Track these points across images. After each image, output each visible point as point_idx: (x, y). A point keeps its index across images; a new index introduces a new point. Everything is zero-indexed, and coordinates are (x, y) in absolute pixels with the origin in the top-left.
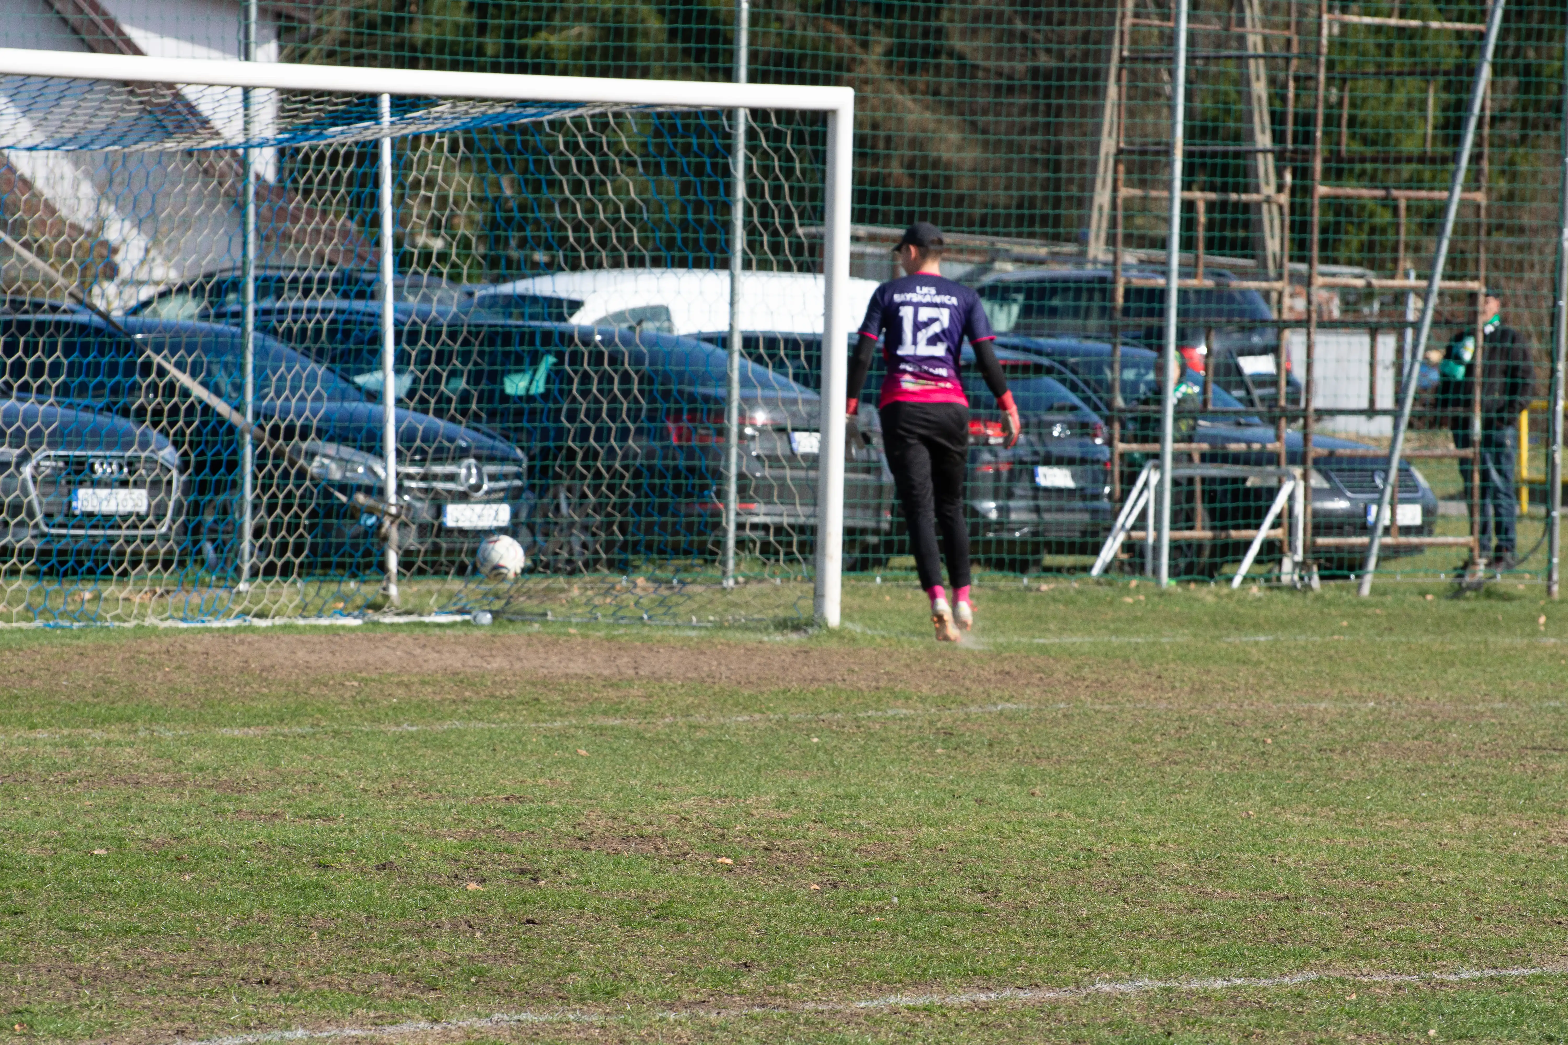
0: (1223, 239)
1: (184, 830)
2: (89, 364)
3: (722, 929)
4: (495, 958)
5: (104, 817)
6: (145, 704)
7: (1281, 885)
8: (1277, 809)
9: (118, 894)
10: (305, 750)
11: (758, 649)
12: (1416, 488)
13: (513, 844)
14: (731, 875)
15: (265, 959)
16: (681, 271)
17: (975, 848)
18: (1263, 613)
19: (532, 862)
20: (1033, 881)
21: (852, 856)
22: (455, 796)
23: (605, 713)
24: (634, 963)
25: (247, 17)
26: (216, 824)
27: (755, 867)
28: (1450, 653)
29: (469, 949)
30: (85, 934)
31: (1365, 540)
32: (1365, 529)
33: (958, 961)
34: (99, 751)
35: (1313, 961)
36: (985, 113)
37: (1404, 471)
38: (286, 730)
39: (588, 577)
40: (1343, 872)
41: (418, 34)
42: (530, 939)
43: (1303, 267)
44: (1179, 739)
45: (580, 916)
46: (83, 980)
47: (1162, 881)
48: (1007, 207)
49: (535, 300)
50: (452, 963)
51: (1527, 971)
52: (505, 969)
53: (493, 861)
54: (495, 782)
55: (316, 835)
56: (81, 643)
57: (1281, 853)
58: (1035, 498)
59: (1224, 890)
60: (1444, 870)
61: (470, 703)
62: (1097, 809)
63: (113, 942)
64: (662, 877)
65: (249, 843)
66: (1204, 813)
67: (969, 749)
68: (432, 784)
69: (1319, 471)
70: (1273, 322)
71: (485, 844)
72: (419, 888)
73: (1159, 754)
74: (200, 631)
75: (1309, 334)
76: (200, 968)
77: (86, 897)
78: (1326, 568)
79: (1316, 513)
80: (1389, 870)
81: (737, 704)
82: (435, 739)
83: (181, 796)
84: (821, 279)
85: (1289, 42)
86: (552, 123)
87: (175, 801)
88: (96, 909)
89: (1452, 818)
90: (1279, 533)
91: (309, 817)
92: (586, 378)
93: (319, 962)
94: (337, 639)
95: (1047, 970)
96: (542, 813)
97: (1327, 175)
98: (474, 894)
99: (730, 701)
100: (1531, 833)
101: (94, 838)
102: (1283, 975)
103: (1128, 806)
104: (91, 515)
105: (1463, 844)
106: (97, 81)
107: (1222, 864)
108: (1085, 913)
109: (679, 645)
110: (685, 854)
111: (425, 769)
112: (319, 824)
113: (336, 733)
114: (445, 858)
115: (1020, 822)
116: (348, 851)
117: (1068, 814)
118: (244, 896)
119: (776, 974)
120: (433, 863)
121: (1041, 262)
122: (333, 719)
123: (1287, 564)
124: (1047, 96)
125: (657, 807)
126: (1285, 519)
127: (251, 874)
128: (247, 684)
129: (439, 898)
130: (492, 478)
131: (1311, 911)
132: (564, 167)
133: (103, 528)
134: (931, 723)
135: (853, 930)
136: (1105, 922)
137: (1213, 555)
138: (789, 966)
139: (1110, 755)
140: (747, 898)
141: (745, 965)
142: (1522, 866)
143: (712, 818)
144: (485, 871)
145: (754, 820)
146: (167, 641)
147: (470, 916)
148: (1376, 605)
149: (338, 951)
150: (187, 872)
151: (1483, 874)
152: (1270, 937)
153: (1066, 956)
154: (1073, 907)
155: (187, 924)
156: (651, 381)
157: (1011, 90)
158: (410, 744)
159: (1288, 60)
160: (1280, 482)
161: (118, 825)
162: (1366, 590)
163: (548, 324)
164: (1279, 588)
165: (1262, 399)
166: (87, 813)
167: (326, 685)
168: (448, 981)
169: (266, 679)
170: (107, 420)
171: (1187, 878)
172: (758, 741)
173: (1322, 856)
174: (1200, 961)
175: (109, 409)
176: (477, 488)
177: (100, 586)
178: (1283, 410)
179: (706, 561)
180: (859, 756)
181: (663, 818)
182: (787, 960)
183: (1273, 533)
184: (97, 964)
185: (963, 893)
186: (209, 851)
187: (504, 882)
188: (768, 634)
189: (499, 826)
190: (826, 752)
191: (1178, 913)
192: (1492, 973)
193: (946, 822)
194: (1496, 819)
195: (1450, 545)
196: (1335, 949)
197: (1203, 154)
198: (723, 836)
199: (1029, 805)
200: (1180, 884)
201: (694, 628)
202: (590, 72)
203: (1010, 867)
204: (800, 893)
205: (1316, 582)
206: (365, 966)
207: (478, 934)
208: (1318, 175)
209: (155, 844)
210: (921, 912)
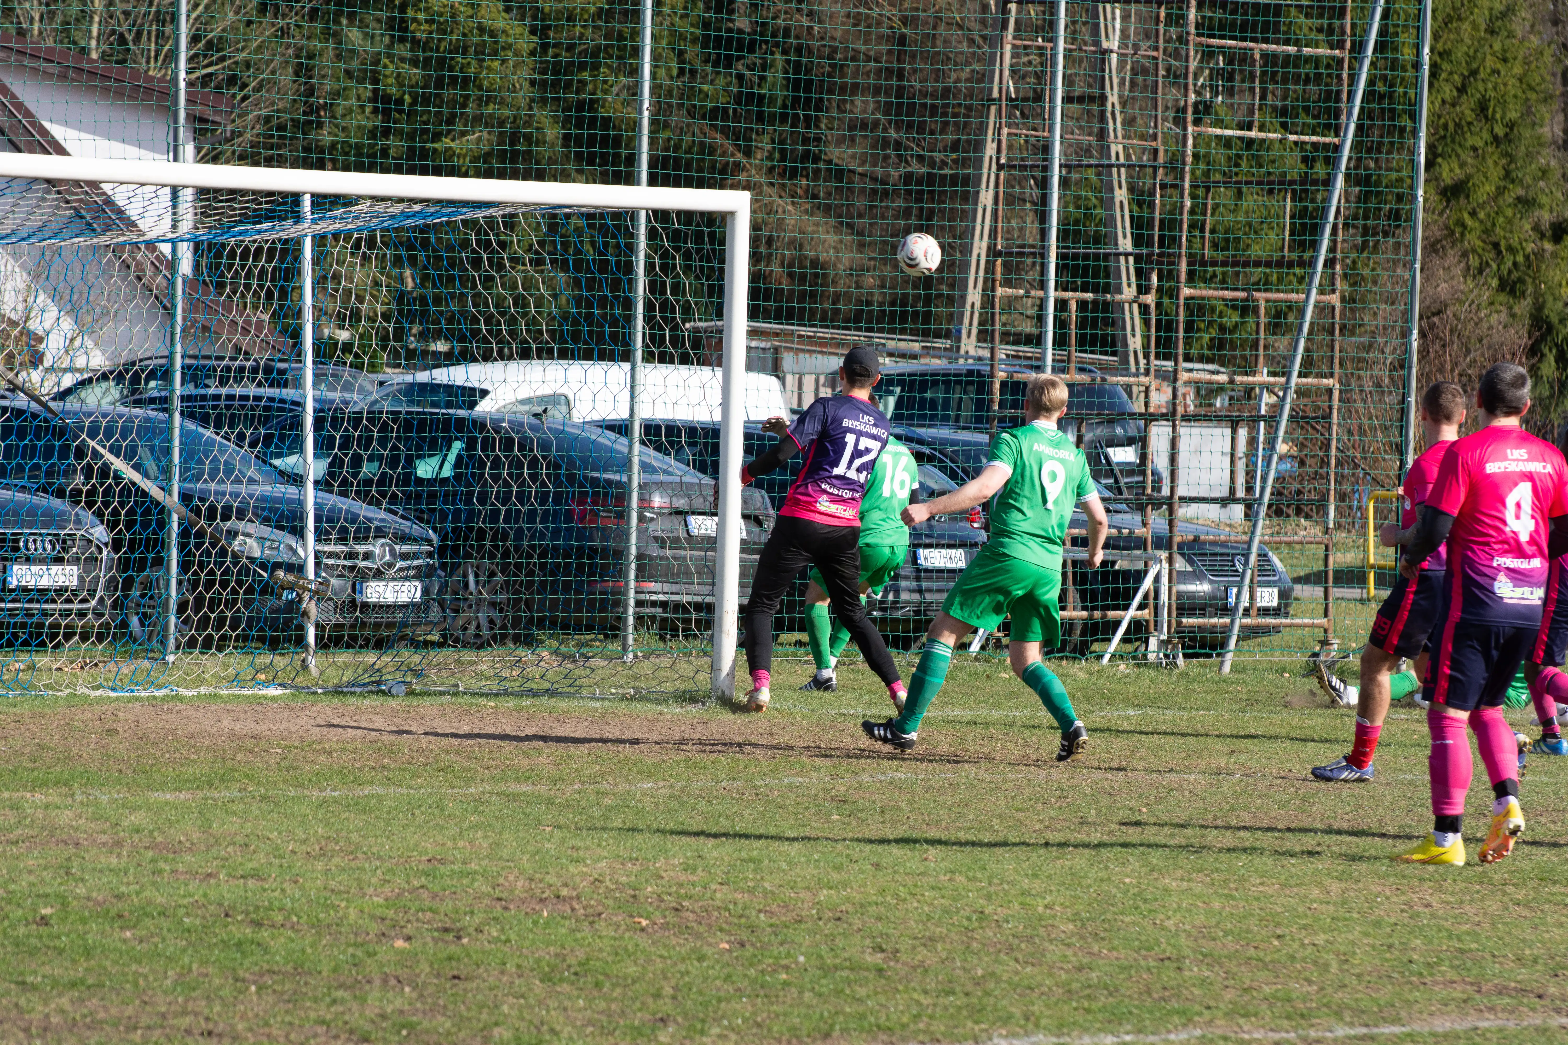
0: (1094, 337)
1: (123, 889)
2: (26, 445)
3: (637, 985)
4: (424, 1012)
5: (47, 875)
6: (81, 769)
7: (1163, 946)
8: (1156, 875)
9: (64, 950)
10: (235, 813)
11: (659, 720)
12: (1273, 571)
13: (436, 904)
14: (644, 934)
15: (206, 1011)
16: (587, 364)
17: (872, 910)
18: (1131, 689)
19: (454, 921)
20: (930, 941)
21: (758, 917)
22: (379, 858)
23: (517, 780)
24: (556, 1018)
25: (176, 121)
26: (154, 883)
27: (665, 926)
28: (1308, 728)
29: (398, 1003)
30: (34, 987)
31: (1227, 620)
32: (1225, 610)
33: (863, 1017)
34: (39, 814)
35: (1196, 1018)
36: (860, 216)
37: (1263, 556)
38: (216, 794)
39: (497, 650)
40: (1221, 934)
41: (325, 136)
42: (457, 994)
43: (1169, 365)
44: (1060, 808)
45: (503, 973)
46: (34, 1031)
47: (1051, 941)
48: (881, 304)
49: (449, 389)
50: (384, 1017)
51: (1396, 1029)
52: (435, 1023)
53: (418, 920)
54: (417, 845)
55: (250, 894)
56: (17, 710)
57: (1162, 917)
58: (918, 579)
59: (1109, 950)
60: (1316, 934)
61: (389, 769)
62: (987, 874)
63: (60, 995)
64: (579, 935)
65: (185, 901)
66: (1087, 877)
67: (863, 816)
68: (358, 847)
69: (1183, 555)
70: (1141, 415)
71: (409, 904)
72: (349, 945)
73: (1041, 821)
74: (129, 700)
75: (1174, 427)
76: (144, 1020)
77: (33, 952)
78: (1189, 647)
79: (1180, 595)
80: (1263, 932)
81: (641, 772)
82: (357, 803)
83: (119, 856)
84: (719, 371)
85: (1156, 151)
86: (465, 222)
87: (114, 861)
88: (43, 963)
89: (1319, 884)
90: (1145, 614)
91: (242, 877)
92: (497, 463)
93: (257, 1016)
94: (259, 708)
95: (947, 1026)
96: (463, 874)
97: (1191, 277)
98: (401, 952)
99: (635, 769)
100: (1394, 899)
101: (39, 896)
102: (1169, 1032)
103: (1015, 870)
104: (25, 589)
105: (1331, 908)
106: (35, 180)
107: (1106, 926)
108: (980, 972)
109: (583, 716)
110: (600, 914)
111: (349, 832)
112: (251, 883)
113: (263, 797)
114: (372, 917)
115: (915, 886)
116: (280, 910)
117: (960, 878)
118: (184, 951)
119: (691, 1028)
120: (360, 922)
121: (914, 357)
122: (259, 784)
123: (1153, 643)
124: (919, 200)
125: (571, 868)
126: (1151, 600)
127: (189, 931)
128: (177, 750)
129: (369, 955)
130: (404, 556)
131: (1192, 971)
132: (477, 263)
133: (38, 601)
134: (825, 790)
135: (762, 987)
136: (998, 981)
137: (1083, 633)
138: (703, 1021)
139: (995, 822)
140: (661, 957)
141: (662, 1020)
142: (1388, 930)
143: (624, 879)
144: (409, 930)
145: (664, 882)
146: (99, 710)
147: (399, 972)
148: (1237, 683)
149: (275, 1005)
150: (128, 928)
151: (1351, 937)
152: (1156, 996)
153: (965, 1013)
154: (968, 966)
155: (130, 978)
156: (557, 467)
157: (885, 194)
158: (334, 807)
159: (1155, 168)
160: (1146, 564)
161: (60, 884)
162: (1227, 668)
163: (461, 413)
164: (1145, 665)
165: (1130, 487)
166: (30, 872)
167: (251, 752)
168: (380, 1034)
169: (194, 747)
170: (41, 500)
171: (1074, 940)
172: (662, 807)
173: (1200, 919)
174: (1090, 1017)
175: (45, 491)
176: (390, 565)
177: (35, 657)
178: (1150, 498)
179: (606, 636)
180: (759, 822)
181: (578, 879)
182: (701, 1015)
183: (1139, 613)
184: (47, 1016)
185: (863, 952)
186: (148, 909)
187: (429, 940)
188: (668, 706)
189: (422, 887)
190: (727, 817)
191: (1067, 971)
192: (1364, 1030)
193: (845, 884)
194: (1361, 885)
195: (1303, 626)
196: (1217, 1008)
197: (1075, 257)
198: (634, 897)
199: (922, 869)
200: (1068, 945)
201: (597, 699)
202: (488, 174)
203: (907, 928)
204: (709, 951)
205: (1180, 660)
206: (301, 1019)
207: (407, 989)
208: (1183, 277)
209: (97, 902)
210: (826, 971)
